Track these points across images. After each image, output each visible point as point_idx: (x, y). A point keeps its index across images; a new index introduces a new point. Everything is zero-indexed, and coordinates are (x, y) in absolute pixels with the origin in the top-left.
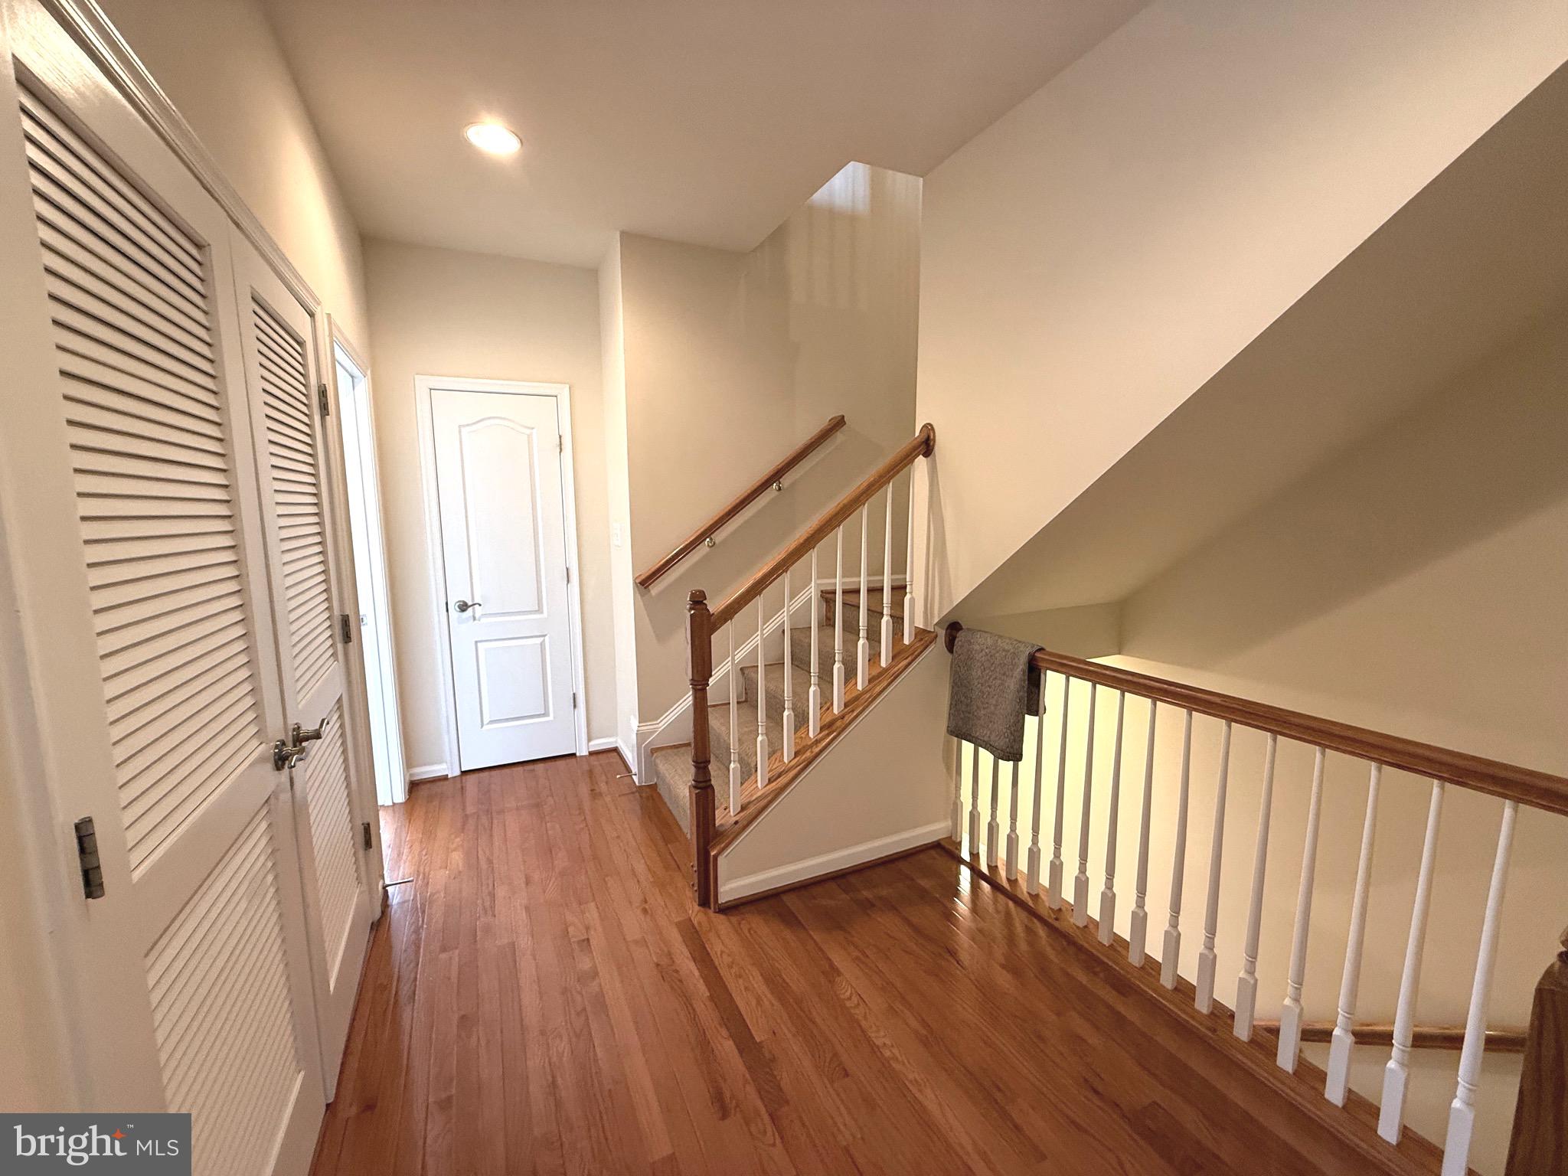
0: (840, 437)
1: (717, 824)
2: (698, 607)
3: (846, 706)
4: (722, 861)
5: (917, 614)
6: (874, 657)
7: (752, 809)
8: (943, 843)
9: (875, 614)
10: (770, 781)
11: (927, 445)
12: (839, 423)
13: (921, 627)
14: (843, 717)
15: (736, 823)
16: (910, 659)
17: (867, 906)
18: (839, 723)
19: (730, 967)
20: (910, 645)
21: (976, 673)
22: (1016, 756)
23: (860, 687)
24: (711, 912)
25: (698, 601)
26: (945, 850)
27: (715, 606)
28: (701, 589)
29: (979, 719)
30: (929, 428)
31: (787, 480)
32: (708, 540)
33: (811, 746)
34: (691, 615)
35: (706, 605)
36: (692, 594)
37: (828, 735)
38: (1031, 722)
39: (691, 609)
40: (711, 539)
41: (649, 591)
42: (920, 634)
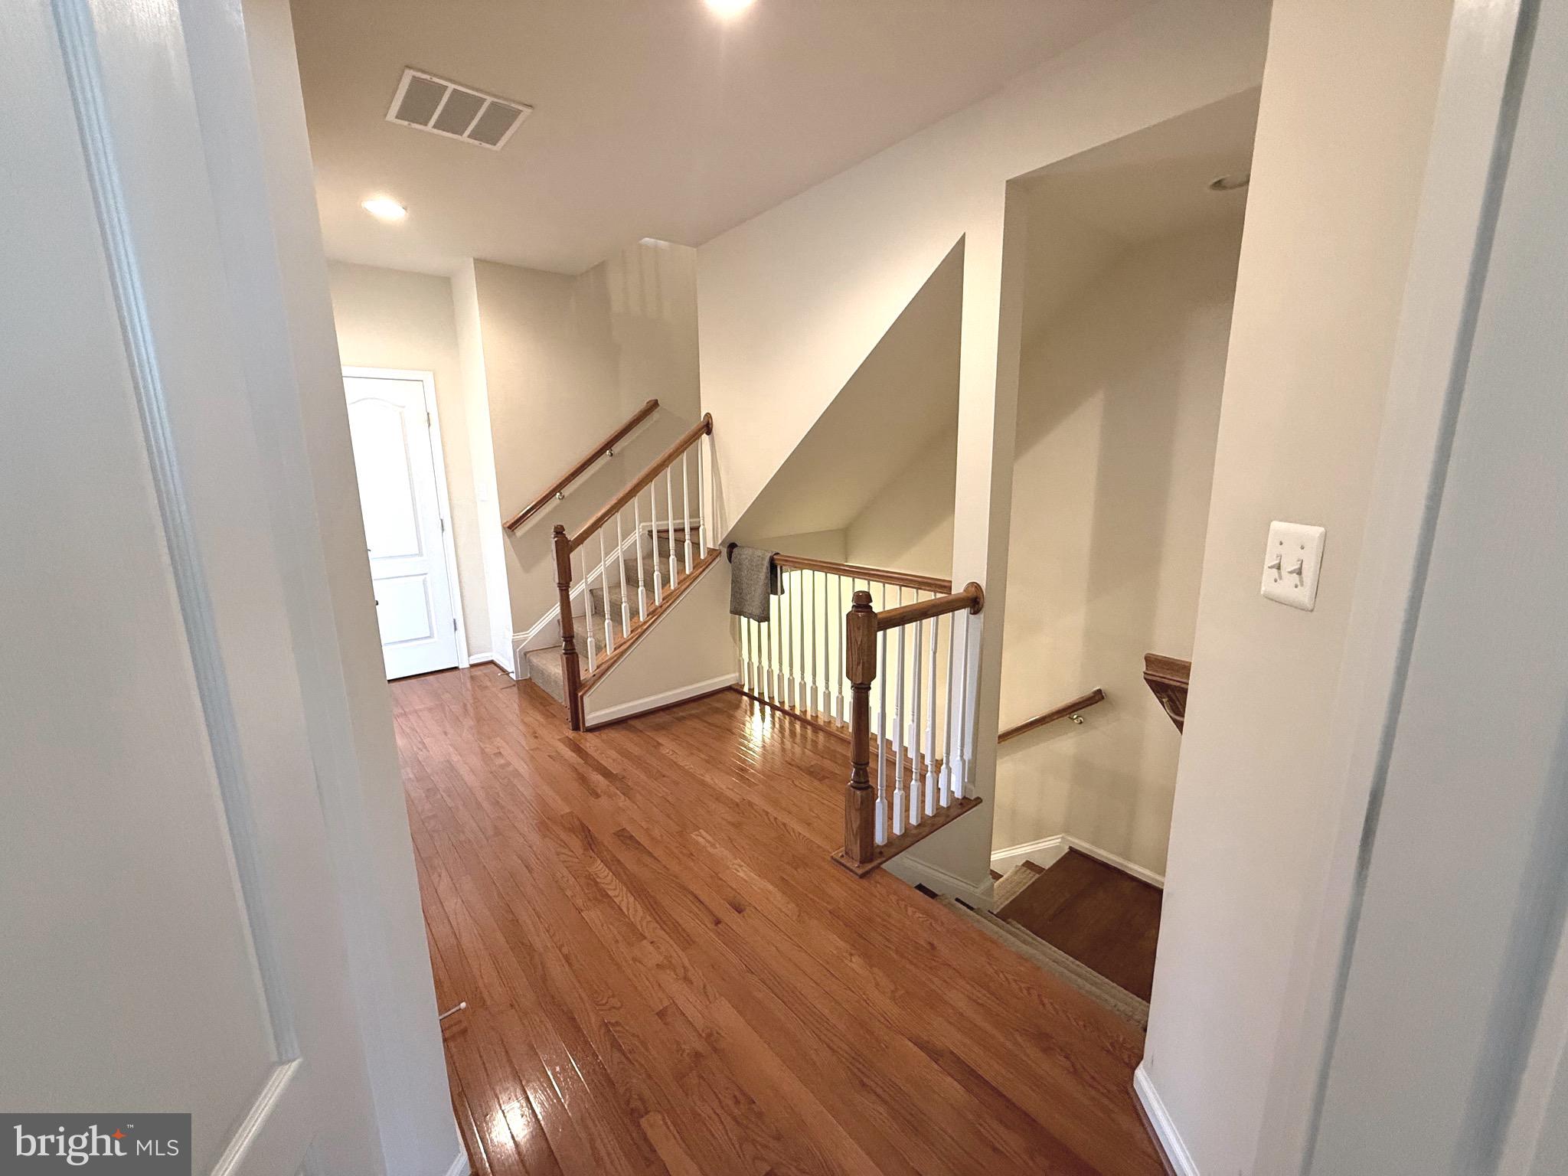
0: (655, 415)
1: (582, 678)
2: (559, 536)
3: (663, 600)
4: (586, 699)
5: (709, 539)
6: (681, 570)
7: (604, 667)
8: (734, 687)
9: (680, 542)
10: (615, 649)
11: (707, 428)
12: (654, 405)
13: (712, 547)
14: (661, 607)
15: (594, 675)
16: (704, 567)
17: (680, 719)
18: (659, 610)
19: (596, 751)
20: (705, 559)
21: (744, 573)
22: (767, 619)
23: (672, 588)
24: (581, 733)
25: (559, 532)
26: (736, 690)
27: (571, 536)
28: (559, 524)
29: (747, 601)
30: (708, 415)
31: (617, 448)
32: (558, 494)
33: (642, 625)
34: (556, 542)
35: (564, 534)
36: (555, 528)
37: (652, 618)
38: (773, 599)
39: (554, 538)
40: (561, 493)
41: (515, 534)
42: (711, 551)
